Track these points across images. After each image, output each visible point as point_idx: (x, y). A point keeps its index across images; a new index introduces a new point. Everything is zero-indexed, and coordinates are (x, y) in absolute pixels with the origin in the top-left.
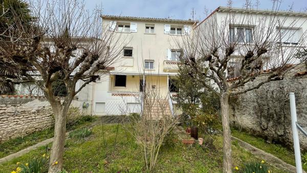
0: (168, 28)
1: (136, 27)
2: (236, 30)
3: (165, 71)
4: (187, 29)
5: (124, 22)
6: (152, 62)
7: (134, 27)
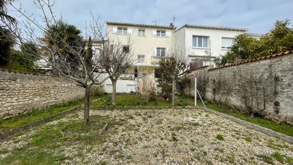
0: (154, 32)
1: (132, 31)
2: (197, 38)
3: (152, 63)
4: (169, 33)
5: (123, 27)
6: (143, 56)
7: (130, 30)
